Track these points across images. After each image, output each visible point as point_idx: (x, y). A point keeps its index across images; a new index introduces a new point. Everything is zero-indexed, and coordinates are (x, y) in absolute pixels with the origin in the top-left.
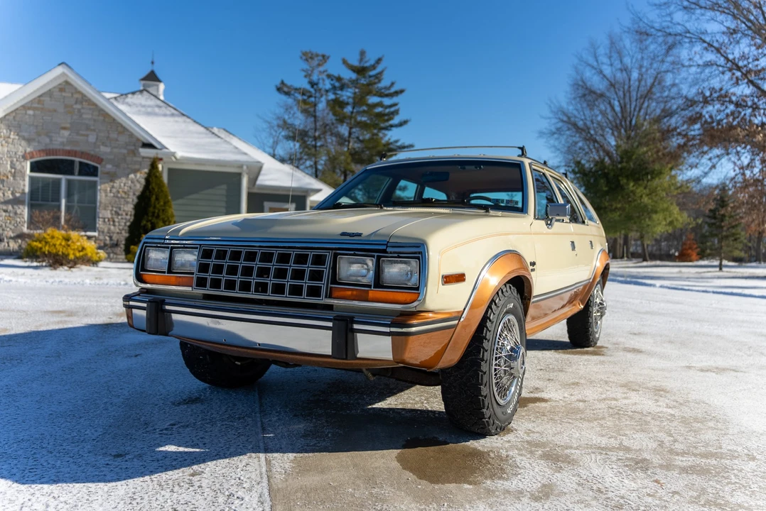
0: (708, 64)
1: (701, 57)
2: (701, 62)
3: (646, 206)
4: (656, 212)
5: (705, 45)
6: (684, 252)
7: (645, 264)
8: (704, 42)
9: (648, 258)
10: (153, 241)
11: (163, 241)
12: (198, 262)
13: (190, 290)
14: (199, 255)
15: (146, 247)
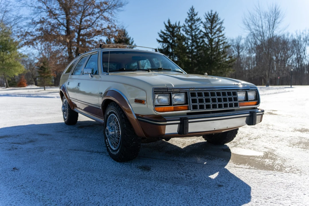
0: (39, 8)
1: (36, 4)
2: (36, 6)
6: (22, 83)
10: (159, 90)
11: (167, 90)
12: (190, 98)
13: (189, 111)
14: (189, 95)
15: (155, 93)
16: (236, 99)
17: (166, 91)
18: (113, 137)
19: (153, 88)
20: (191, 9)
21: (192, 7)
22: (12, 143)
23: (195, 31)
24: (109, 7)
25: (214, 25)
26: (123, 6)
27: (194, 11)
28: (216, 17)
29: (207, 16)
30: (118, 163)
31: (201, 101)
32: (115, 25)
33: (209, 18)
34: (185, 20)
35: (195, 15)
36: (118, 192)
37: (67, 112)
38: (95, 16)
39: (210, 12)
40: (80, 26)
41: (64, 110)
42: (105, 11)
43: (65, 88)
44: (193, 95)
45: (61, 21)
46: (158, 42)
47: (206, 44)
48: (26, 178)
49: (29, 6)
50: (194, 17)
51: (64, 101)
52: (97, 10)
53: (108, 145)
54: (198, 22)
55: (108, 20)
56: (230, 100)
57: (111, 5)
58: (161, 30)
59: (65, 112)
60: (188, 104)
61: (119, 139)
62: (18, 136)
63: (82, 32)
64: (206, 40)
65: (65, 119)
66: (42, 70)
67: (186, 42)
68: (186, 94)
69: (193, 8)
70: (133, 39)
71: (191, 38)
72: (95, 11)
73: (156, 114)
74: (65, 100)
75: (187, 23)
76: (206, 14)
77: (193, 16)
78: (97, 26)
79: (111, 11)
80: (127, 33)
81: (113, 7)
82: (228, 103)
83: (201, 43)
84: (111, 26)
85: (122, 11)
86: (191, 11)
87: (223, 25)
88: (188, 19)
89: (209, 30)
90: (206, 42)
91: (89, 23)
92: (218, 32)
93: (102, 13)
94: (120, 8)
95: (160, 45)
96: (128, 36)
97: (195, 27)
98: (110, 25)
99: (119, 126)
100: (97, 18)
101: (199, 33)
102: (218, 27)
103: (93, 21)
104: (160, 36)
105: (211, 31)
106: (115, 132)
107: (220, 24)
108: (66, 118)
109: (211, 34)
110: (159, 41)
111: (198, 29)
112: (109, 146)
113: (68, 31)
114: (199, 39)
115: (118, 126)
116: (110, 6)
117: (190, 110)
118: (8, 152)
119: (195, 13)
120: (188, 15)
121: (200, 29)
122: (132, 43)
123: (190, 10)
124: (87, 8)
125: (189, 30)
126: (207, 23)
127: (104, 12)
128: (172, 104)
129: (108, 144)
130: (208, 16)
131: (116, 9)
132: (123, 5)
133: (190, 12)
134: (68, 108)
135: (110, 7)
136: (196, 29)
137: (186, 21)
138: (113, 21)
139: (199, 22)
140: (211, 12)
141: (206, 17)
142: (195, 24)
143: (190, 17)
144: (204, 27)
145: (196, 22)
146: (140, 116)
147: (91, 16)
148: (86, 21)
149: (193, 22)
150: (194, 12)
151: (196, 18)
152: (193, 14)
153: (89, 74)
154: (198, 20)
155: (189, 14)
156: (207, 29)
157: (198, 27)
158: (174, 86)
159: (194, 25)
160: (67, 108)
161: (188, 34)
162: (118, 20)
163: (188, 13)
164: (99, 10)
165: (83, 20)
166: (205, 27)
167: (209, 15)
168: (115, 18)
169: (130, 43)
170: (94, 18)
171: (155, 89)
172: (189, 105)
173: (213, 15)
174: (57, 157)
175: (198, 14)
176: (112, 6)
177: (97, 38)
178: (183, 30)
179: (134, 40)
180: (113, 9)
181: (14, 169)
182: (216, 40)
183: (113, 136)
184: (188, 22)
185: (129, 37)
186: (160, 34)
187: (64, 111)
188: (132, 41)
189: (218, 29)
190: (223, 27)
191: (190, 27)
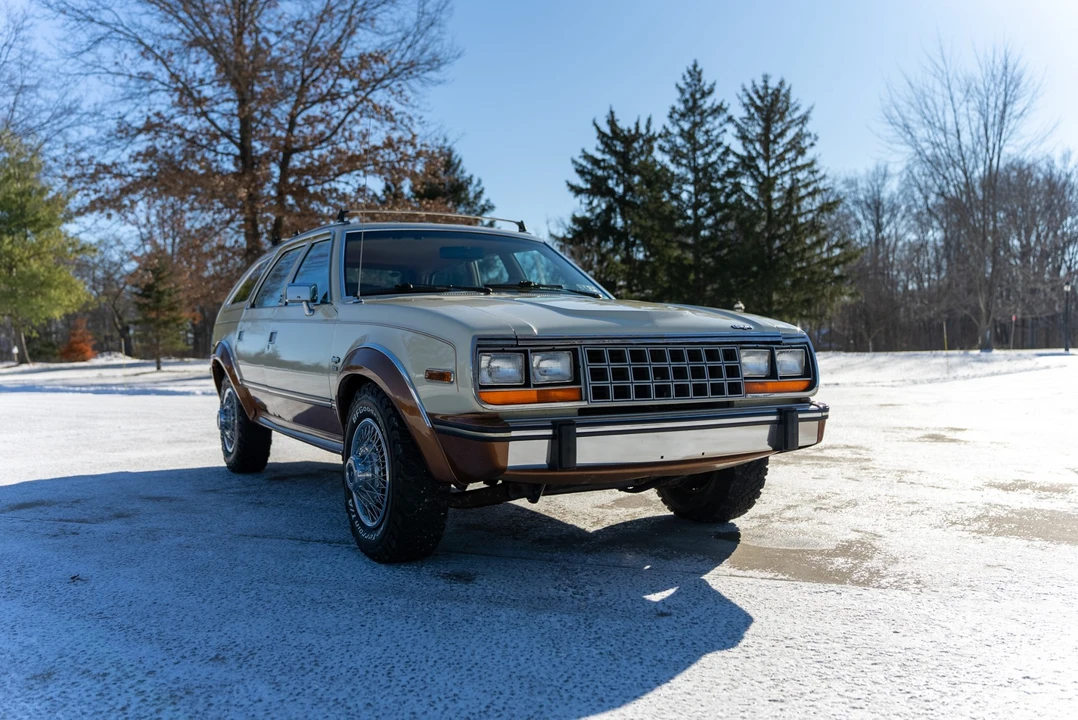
0: (145, 77)
1: (134, 65)
2: (134, 72)
3: (34, 276)
4: (50, 286)
5: (142, 48)
6: (76, 346)
7: (25, 367)
8: (141, 42)
9: (28, 359)
10: (494, 343)
11: (515, 343)
12: (587, 367)
13: (583, 404)
14: (584, 358)
15: (480, 352)
16: (734, 371)
17: (512, 346)
18: (366, 487)
19: (474, 337)
20: (689, 72)
21: (695, 66)
22: (61, 520)
23: (706, 150)
24: (391, 70)
25: (777, 128)
26: (442, 68)
27: (699, 80)
28: (781, 98)
29: (749, 95)
30: (383, 566)
31: (620, 374)
32: (414, 136)
33: (758, 102)
34: (668, 111)
35: (704, 95)
36: (368, 625)
37: (233, 430)
38: (343, 105)
39: (760, 84)
40: (287, 139)
41: (226, 423)
42: (378, 86)
43: (229, 351)
44: (596, 356)
45: (222, 123)
46: (572, 194)
47: (748, 198)
48: (111, 597)
49: (109, 72)
50: (701, 102)
51: (226, 395)
52: (347, 84)
53: (354, 516)
54: (715, 118)
55: (391, 119)
56: (715, 372)
57: (399, 64)
58: (583, 151)
59: (227, 428)
60: (580, 384)
61: (383, 491)
62: (77, 502)
63: (296, 161)
64: (748, 184)
65: (227, 454)
66: (148, 297)
67: (675, 191)
68: (575, 354)
69: (698, 69)
70: (480, 182)
71: (690, 176)
72: (341, 86)
73: (481, 410)
74: (229, 390)
75: (676, 123)
76: (744, 90)
77: (698, 96)
78: (351, 138)
79: (399, 85)
80: (460, 161)
81: (405, 72)
82: (708, 381)
83: (728, 196)
84: (400, 140)
85: (440, 83)
86: (689, 80)
87: (809, 127)
88: (681, 107)
89: (758, 146)
90: (749, 191)
91: (321, 127)
92: (790, 155)
93: (368, 94)
94: (433, 75)
95: (581, 202)
96: (462, 172)
97: (705, 137)
98: (395, 135)
99: (385, 454)
100: (350, 110)
101: (719, 158)
102: (790, 134)
103: (335, 122)
104: (581, 172)
105: (766, 149)
106: (373, 472)
107: (797, 124)
108: (230, 450)
109: (767, 159)
110: (577, 191)
111: (719, 144)
112: (358, 517)
113: (246, 158)
114: (722, 180)
115: (382, 453)
116: (395, 68)
117: (586, 399)
118: (51, 541)
119: (706, 88)
120: (678, 95)
121: (726, 143)
122: (479, 195)
123: (687, 76)
124: (314, 77)
125: (684, 146)
126: (750, 123)
127: (373, 90)
128: (532, 383)
129: (353, 513)
130: (755, 97)
131: (417, 76)
132: (445, 63)
133: (687, 84)
134: (239, 415)
135: (396, 71)
136: (708, 143)
137: (671, 117)
138: (406, 121)
139: (721, 118)
140: (766, 82)
141: (746, 100)
142: (707, 126)
143: (686, 102)
144: (739, 135)
145: (710, 119)
146: (439, 417)
147: (328, 103)
148: (311, 121)
149: (698, 119)
150: (702, 84)
151: (707, 103)
152: (696, 91)
153: (304, 303)
154: (717, 110)
155: (682, 91)
156: (751, 142)
157: (717, 136)
158: (539, 330)
159: (703, 129)
160: (234, 415)
161: (679, 164)
162: (427, 117)
163: (677, 85)
164: (355, 83)
165: (299, 120)
166: (744, 137)
167: (757, 92)
168: (416, 111)
169: (472, 195)
170: (339, 110)
171: (479, 339)
172: (582, 386)
173: (770, 91)
174: (199, 553)
175: (716, 88)
176: (402, 67)
177: (347, 183)
178: (661, 148)
179: (483, 185)
180: (407, 78)
181: (73, 578)
182: (787, 181)
183: (366, 485)
184: (678, 120)
185: (467, 175)
186: (581, 165)
187: (224, 427)
188: (478, 189)
189: (790, 143)
190: (810, 135)
191: (689, 136)
